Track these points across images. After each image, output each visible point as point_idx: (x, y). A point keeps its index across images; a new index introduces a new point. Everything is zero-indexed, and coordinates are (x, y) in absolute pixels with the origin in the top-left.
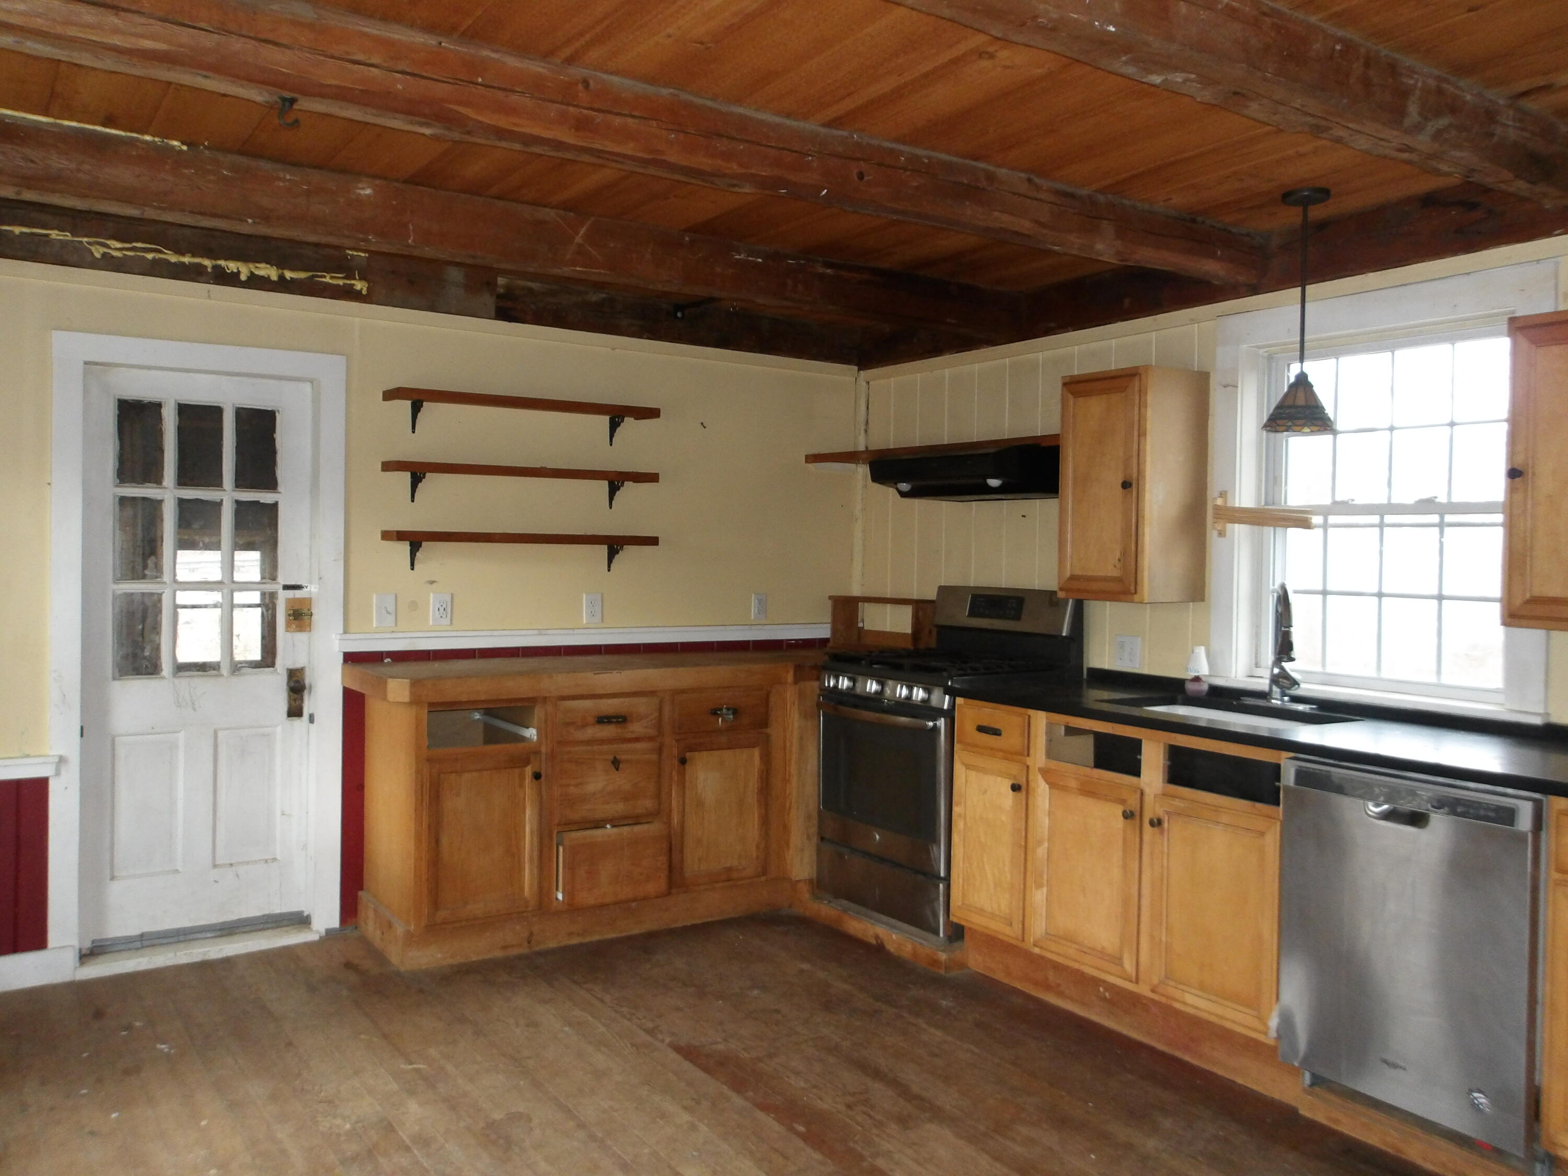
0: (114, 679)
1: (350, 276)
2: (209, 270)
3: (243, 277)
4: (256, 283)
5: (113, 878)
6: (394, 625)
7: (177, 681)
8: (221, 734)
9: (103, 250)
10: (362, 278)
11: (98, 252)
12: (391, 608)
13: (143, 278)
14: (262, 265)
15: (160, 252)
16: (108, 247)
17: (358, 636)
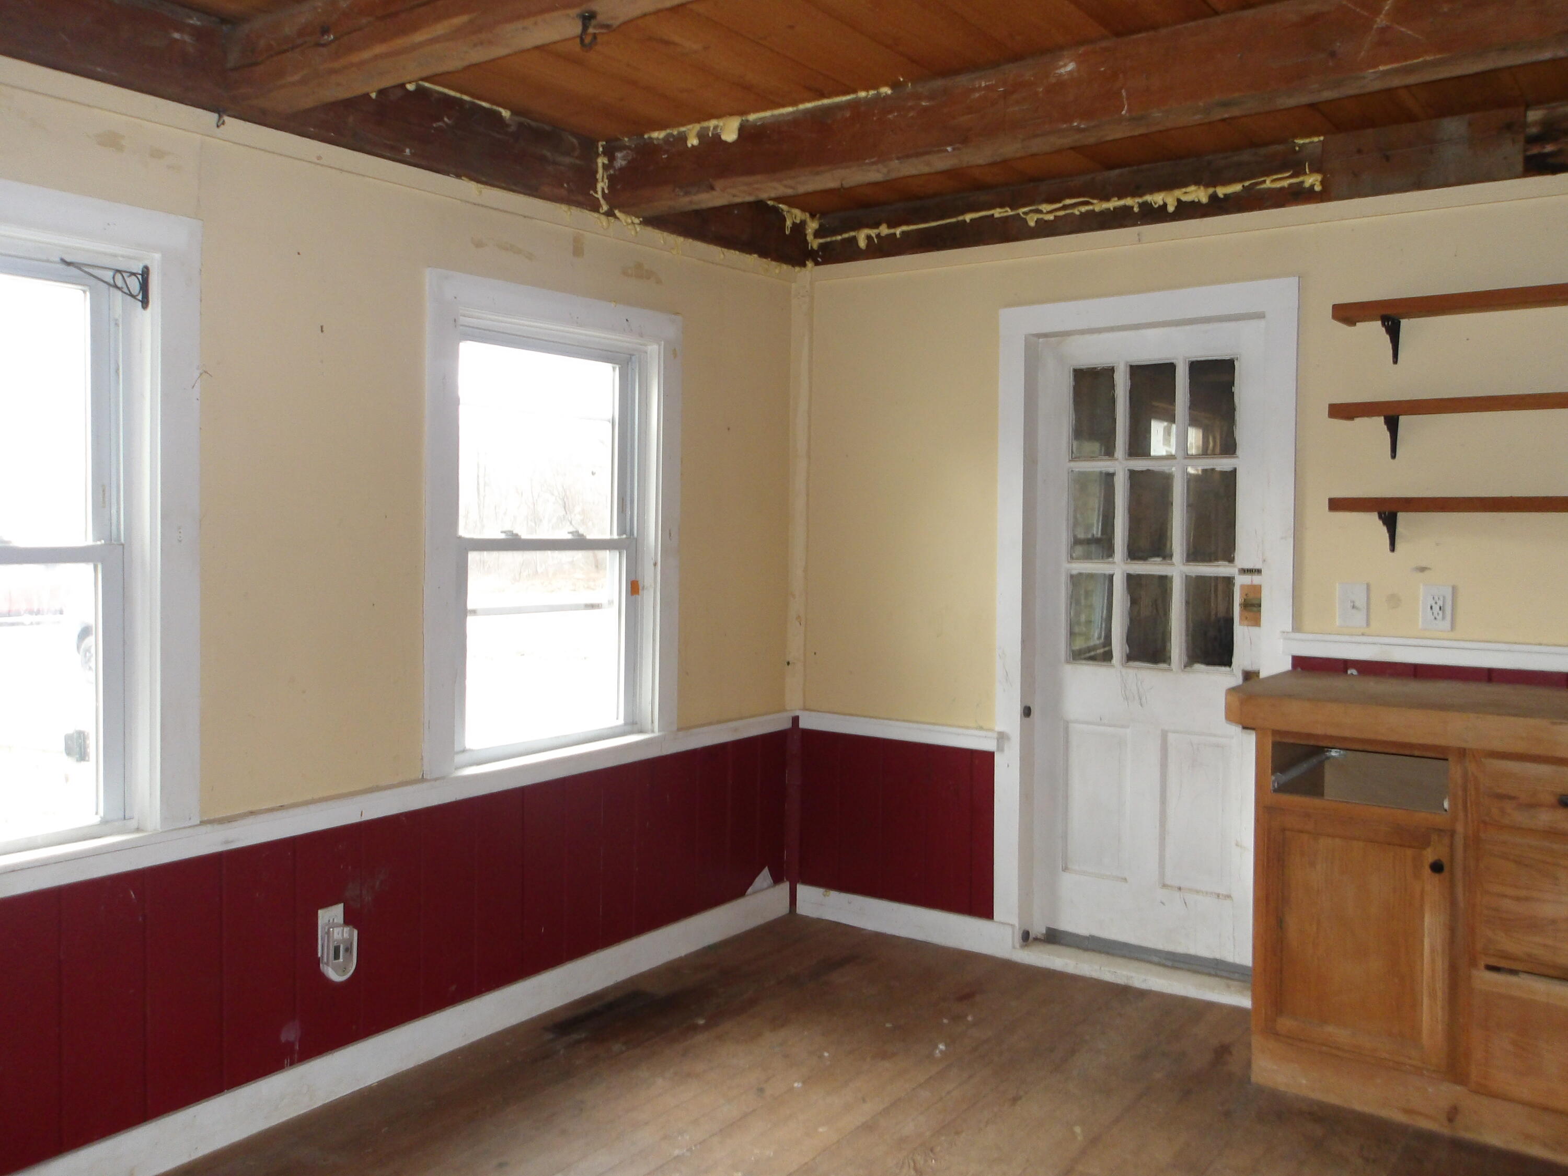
0: (1068, 662)
1: (1298, 171)
2: (1136, 210)
3: (1171, 209)
4: (1187, 211)
5: (1065, 869)
6: (1365, 625)
7: (1124, 671)
8: (1171, 737)
9: (1036, 217)
10: (1314, 170)
11: (1031, 222)
12: (1361, 602)
13: (1077, 237)
14: (1192, 188)
15: (1087, 203)
16: (1040, 212)
17: (1311, 636)
